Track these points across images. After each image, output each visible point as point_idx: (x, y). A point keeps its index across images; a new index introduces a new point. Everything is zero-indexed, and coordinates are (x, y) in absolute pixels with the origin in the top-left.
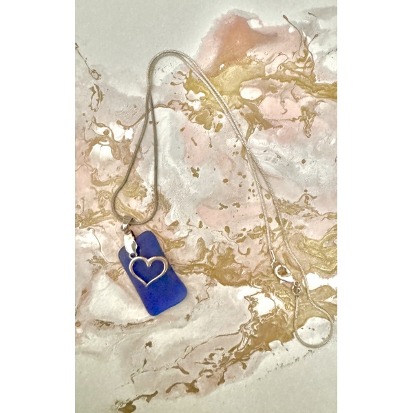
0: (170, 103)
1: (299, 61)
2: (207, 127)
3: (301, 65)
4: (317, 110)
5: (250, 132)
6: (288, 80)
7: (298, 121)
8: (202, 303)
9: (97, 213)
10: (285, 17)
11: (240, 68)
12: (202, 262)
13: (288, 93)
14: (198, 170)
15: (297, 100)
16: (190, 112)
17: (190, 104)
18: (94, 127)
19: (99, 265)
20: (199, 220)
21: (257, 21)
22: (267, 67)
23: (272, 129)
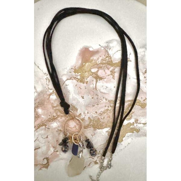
0: (71, 78)
1: (107, 57)
2: (84, 83)
3: (107, 58)
4: (115, 71)
5: (96, 82)
6: (105, 64)
7: (110, 75)
8: (94, 136)
9: (56, 116)
10: (99, 45)
11: (90, 63)
12: (91, 124)
13: (105, 68)
14: (84, 96)
15: (108, 69)
16: (77, 80)
17: (77, 77)
18: (49, 90)
19: (60, 132)
20: (87, 111)
21: (92, 48)
22: (98, 61)
23: (103, 79)
